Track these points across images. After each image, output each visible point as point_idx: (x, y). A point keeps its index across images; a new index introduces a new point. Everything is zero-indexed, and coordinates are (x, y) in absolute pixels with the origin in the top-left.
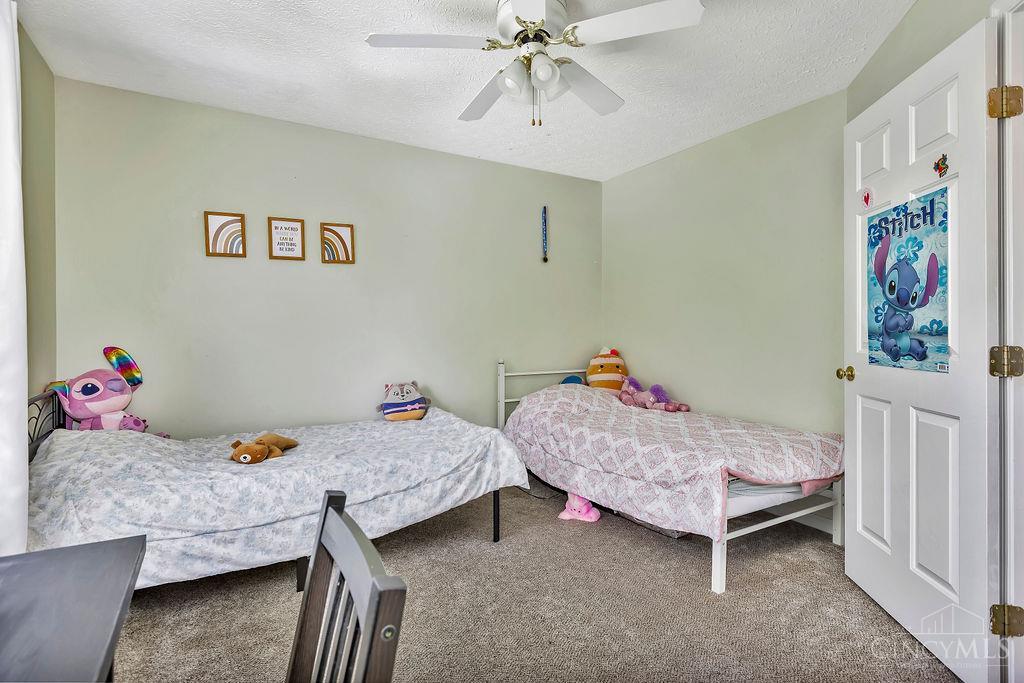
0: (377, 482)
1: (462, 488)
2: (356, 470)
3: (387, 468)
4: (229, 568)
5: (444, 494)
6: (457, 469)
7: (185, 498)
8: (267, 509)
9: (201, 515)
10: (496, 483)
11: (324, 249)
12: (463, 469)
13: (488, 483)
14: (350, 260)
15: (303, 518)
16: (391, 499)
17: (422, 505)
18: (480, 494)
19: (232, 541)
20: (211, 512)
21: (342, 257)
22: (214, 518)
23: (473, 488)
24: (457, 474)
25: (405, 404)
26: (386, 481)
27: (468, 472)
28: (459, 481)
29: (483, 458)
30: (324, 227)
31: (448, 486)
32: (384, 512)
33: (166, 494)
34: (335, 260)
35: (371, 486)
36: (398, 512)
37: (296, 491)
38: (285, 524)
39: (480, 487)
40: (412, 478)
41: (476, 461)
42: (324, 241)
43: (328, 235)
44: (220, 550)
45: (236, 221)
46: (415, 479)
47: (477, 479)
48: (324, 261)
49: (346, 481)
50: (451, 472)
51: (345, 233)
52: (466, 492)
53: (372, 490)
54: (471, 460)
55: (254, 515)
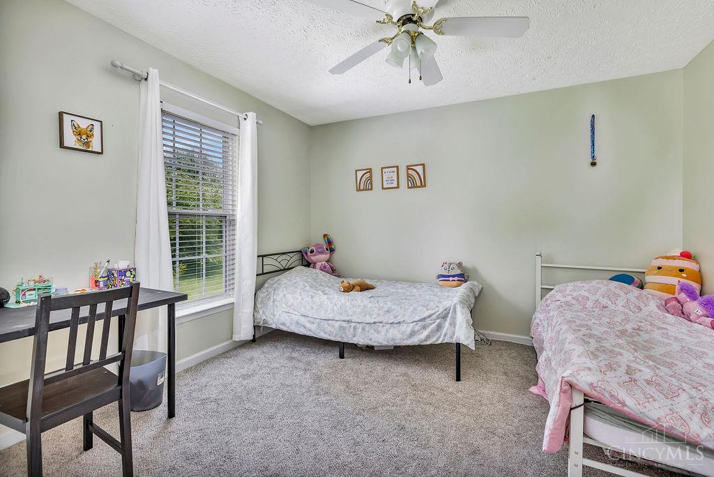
0: (379, 315)
1: (426, 333)
2: (370, 305)
3: (387, 309)
4: (312, 334)
5: (413, 334)
6: (424, 319)
7: (303, 299)
8: (328, 313)
9: (305, 307)
10: (452, 337)
11: (408, 180)
12: (428, 321)
13: (445, 335)
14: (423, 185)
15: (340, 322)
16: (383, 326)
17: (399, 336)
18: (439, 342)
19: (313, 323)
20: (308, 307)
21: (419, 184)
22: (309, 310)
23: (433, 336)
24: (423, 323)
25: (449, 276)
26: (384, 315)
27: (431, 324)
28: (424, 328)
29: (444, 317)
30: (408, 168)
31: (416, 329)
32: (378, 332)
33: (298, 296)
34: (415, 186)
35: (375, 316)
36: (386, 335)
37: (341, 308)
38: (333, 322)
39: (440, 337)
40: (398, 318)
41: (438, 318)
42: (409, 176)
43: (411, 172)
44: (308, 325)
45: (367, 172)
46: (400, 319)
47: (438, 330)
48: (409, 188)
49: (364, 309)
50: (420, 320)
51: (420, 169)
52: (428, 337)
53: (375, 318)
54: (434, 317)
55: (323, 315)
